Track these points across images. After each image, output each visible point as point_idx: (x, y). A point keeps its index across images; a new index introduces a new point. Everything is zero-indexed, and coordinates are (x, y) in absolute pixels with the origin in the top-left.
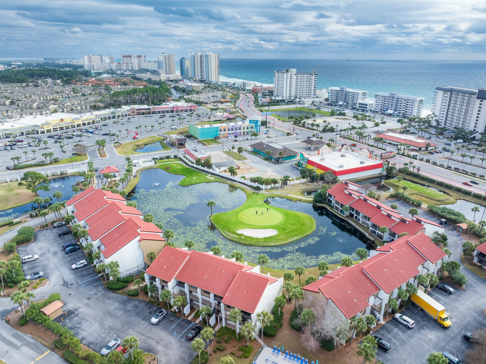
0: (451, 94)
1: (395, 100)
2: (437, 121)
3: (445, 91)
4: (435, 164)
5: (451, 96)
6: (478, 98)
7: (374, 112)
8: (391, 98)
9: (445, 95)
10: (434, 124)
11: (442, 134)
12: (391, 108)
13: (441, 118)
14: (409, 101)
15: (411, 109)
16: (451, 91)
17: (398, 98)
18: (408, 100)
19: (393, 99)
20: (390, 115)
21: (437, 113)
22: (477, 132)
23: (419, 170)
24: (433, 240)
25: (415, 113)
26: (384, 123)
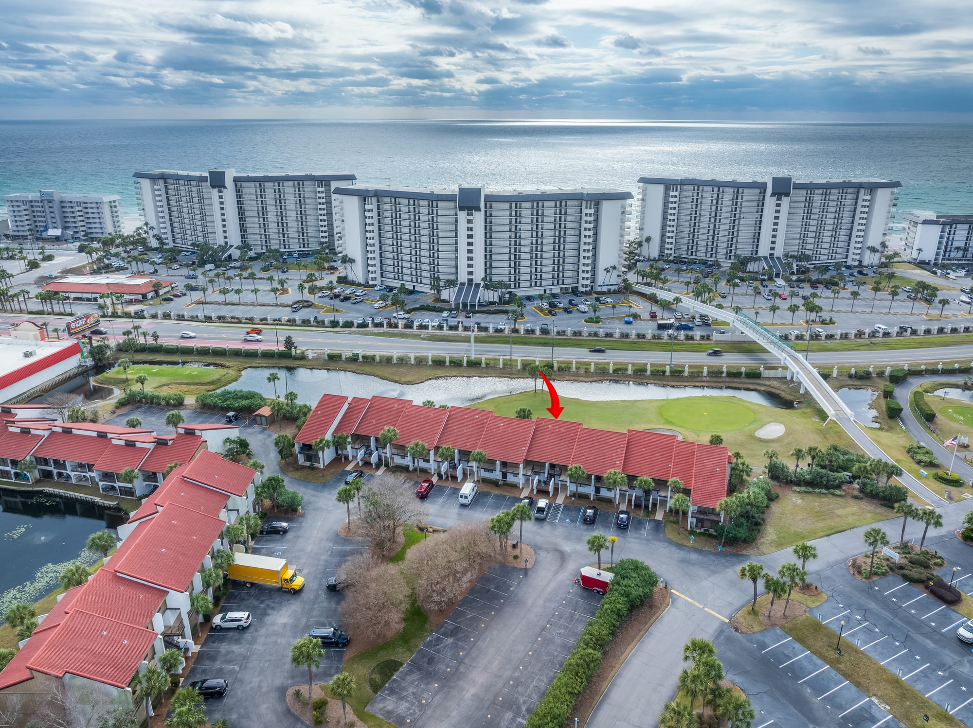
0: (165, 183)
1: (56, 206)
2: (158, 238)
3: (153, 178)
4: (181, 318)
5: (166, 188)
6: (213, 187)
7: (15, 238)
8: (46, 203)
9: (156, 187)
10: (154, 243)
11: (174, 260)
12: (55, 225)
13: (163, 231)
14: (89, 205)
15: (97, 220)
16: (164, 177)
17: (62, 202)
18: (85, 203)
19: (50, 205)
20: (57, 239)
21: (153, 223)
22: (231, 246)
23: (156, 337)
24: (226, 456)
25: (109, 228)
26: (50, 258)
